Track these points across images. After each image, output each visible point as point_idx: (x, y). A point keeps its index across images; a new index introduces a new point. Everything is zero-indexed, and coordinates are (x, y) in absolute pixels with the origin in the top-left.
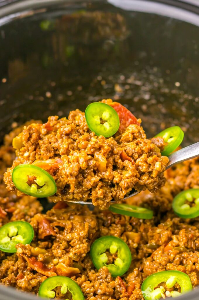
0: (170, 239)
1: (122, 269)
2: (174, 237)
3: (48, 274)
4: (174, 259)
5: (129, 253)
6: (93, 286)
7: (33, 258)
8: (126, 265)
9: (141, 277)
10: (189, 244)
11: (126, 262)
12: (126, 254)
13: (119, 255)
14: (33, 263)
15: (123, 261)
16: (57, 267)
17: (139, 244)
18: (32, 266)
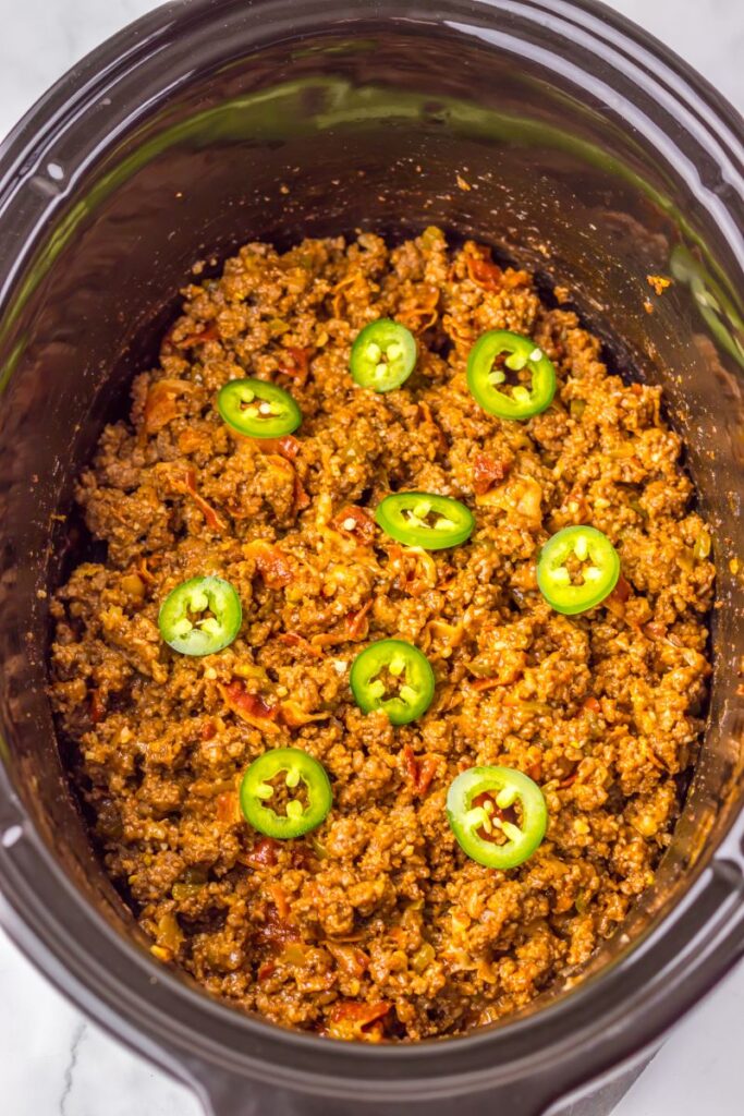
0: (520, 676)
1: (416, 707)
2: (528, 673)
3: (263, 725)
4: (522, 728)
5: (428, 671)
6: (351, 765)
7: (237, 686)
8: (423, 699)
9: (450, 738)
10: (558, 693)
11: (423, 693)
12: (423, 676)
13: (408, 680)
14: (235, 699)
15: (417, 690)
16: (284, 704)
17: (455, 649)
18: (233, 707)
